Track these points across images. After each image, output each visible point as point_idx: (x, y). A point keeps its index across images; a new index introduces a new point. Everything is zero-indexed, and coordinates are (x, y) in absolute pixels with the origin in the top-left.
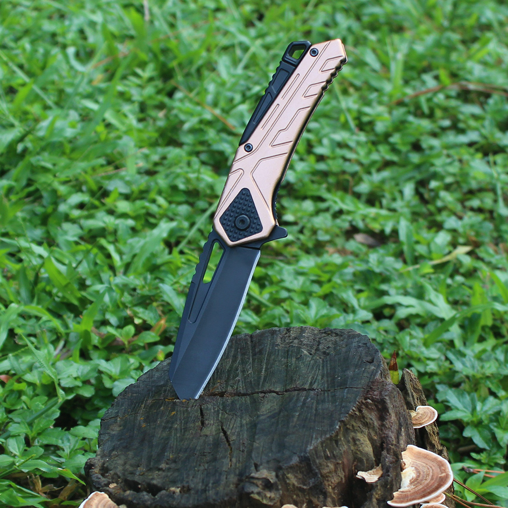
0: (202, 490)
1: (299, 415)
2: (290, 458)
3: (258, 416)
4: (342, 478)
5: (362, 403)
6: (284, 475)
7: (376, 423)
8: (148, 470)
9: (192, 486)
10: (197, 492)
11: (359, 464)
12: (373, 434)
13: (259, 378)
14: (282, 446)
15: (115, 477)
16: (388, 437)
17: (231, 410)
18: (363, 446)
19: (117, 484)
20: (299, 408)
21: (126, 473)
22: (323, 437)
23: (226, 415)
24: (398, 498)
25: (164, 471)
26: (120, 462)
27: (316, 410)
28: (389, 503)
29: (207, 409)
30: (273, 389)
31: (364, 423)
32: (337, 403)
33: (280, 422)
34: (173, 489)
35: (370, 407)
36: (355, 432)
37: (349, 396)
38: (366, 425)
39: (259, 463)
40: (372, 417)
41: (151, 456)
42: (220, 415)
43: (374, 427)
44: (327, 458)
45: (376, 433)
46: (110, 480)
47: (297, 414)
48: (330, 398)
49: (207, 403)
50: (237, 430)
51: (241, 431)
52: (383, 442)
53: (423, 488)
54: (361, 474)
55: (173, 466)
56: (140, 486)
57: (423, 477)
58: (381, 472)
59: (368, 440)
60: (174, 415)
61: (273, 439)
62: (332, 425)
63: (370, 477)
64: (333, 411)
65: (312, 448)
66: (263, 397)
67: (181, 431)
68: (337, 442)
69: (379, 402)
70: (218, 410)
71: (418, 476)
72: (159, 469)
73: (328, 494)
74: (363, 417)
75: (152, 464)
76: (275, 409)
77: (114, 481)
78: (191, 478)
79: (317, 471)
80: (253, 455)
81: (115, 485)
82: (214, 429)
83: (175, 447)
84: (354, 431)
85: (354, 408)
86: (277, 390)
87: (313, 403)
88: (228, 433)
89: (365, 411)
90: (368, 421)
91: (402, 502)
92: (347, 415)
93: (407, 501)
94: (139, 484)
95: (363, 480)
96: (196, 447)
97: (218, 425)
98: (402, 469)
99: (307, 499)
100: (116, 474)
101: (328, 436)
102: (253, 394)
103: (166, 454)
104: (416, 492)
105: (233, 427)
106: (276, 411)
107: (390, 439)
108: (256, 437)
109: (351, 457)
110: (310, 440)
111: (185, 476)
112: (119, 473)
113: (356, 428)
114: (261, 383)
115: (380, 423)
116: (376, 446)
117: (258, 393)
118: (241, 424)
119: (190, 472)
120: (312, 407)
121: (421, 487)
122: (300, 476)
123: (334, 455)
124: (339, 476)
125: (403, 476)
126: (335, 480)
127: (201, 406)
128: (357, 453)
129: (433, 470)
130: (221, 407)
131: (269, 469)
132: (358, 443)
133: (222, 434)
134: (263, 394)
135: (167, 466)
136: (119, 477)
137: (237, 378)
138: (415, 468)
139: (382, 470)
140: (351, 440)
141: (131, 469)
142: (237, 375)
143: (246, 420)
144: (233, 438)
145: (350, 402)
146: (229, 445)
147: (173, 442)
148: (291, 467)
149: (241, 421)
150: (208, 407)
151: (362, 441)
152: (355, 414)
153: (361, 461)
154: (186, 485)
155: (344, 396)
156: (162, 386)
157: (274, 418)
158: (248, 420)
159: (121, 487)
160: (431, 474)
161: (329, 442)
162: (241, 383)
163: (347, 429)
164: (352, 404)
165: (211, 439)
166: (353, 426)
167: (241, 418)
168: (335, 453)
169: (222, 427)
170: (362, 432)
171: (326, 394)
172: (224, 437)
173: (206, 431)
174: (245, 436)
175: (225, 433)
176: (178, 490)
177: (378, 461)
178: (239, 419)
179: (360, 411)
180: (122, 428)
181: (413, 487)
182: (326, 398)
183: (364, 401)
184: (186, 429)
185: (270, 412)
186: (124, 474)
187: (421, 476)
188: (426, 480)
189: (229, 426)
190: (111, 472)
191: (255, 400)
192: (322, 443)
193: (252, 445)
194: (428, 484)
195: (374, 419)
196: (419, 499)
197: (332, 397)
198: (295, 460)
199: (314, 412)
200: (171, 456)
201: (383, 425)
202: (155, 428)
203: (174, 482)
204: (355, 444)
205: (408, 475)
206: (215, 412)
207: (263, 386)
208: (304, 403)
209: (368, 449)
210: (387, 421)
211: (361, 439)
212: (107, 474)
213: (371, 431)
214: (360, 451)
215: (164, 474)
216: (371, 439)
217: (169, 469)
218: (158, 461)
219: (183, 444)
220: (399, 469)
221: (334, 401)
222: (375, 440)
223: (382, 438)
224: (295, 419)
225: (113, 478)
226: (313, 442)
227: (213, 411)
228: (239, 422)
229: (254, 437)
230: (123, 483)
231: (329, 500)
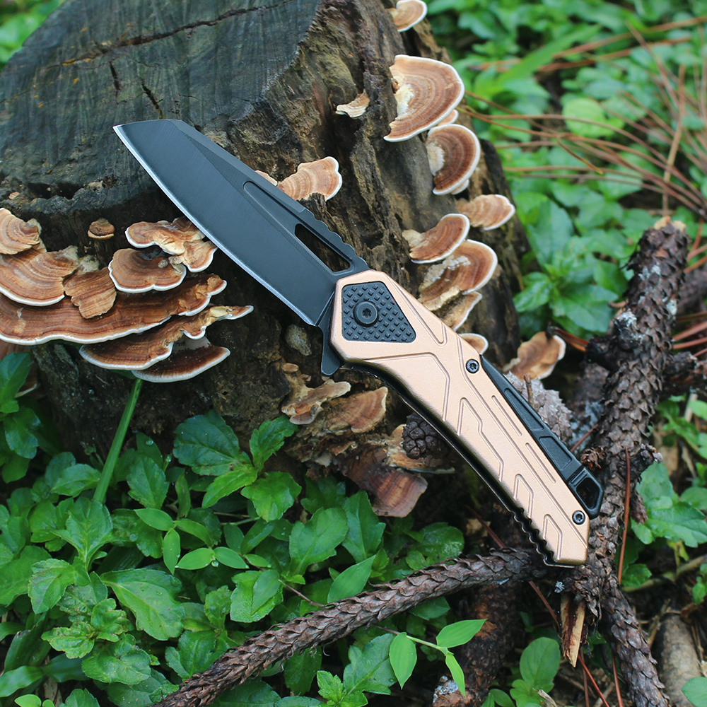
0: (132, 177)
1: (242, 47)
2: (241, 109)
3: (189, 61)
4: (317, 120)
5: (324, 13)
6: (238, 133)
7: (348, 36)
8: (57, 165)
9: (118, 174)
10: (126, 180)
11: (336, 96)
12: (346, 51)
13: (181, 9)
14: (228, 95)
15: (15, 182)
16: (367, 51)
17: (151, 60)
18: (337, 70)
19: (19, 191)
20: (241, 38)
21: (28, 175)
22: (281, 70)
23: (146, 68)
24: (397, 129)
25: (77, 162)
26: (18, 161)
27: (264, 35)
28: (386, 138)
29: (120, 65)
30: (202, 20)
31: (331, 39)
32: (290, 21)
33: (219, 61)
34: (92, 184)
35: (335, 16)
36: (322, 55)
37: (304, 7)
38: (335, 41)
39: (201, 125)
40: (340, 28)
41: (57, 145)
42: (138, 69)
43: (346, 42)
44: (292, 97)
45: (350, 48)
46: (10, 189)
47: (240, 46)
48: (280, 16)
49: (118, 57)
50: (164, 85)
51: (170, 85)
52: (362, 60)
53: (428, 109)
54: (341, 109)
55: (88, 152)
56: (49, 189)
57: (425, 94)
58: (367, 101)
59: (341, 61)
60: (78, 82)
61: (214, 88)
62: (289, 51)
63: (355, 109)
64: (287, 32)
65: (268, 88)
66: (191, 33)
67: (91, 103)
68: (300, 73)
69: (345, 7)
70: (135, 64)
71: (418, 95)
72: (71, 161)
73: (303, 145)
74: (329, 32)
75: (60, 155)
76: (209, 46)
77: (14, 189)
78: (115, 164)
79: (282, 117)
80: (192, 115)
81: (17, 194)
82: (133, 91)
83: (86, 126)
84: (321, 52)
85: (314, 23)
86: (208, 19)
87: (258, 28)
88: (153, 92)
89: (329, 23)
90: (337, 35)
91: (403, 134)
92: (307, 34)
93: (410, 131)
94: (49, 186)
95: (346, 116)
96: (114, 119)
97: (138, 84)
98: (394, 91)
99: (275, 158)
100: (15, 179)
101: (287, 67)
102: (176, 31)
103: (76, 138)
104: (419, 117)
105: (158, 83)
106: (211, 48)
107: (370, 53)
108: (191, 89)
109: (323, 89)
110: (264, 79)
111: (106, 163)
112: (18, 178)
113: (322, 49)
114: (184, 16)
115: (352, 34)
116: (354, 66)
117: (183, 29)
118: (168, 75)
119: (112, 157)
120: (258, 33)
121: (424, 108)
122: (260, 129)
123: (299, 91)
124: (313, 118)
125: (397, 99)
126: (308, 124)
127: (110, 62)
128: (330, 82)
129: (435, 82)
130: (137, 58)
131: (216, 130)
132: (328, 67)
133: (145, 95)
134: (190, 30)
135: (80, 154)
136: (20, 183)
137: (152, 15)
138: (412, 84)
139: (369, 96)
140: (319, 66)
141: (33, 168)
142: (151, 11)
143: (174, 68)
144: (160, 97)
145: (307, 16)
146: (157, 107)
147: (82, 120)
148: (245, 121)
149: (167, 71)
150: (120, 63)
151: (334, 65)
152: (318, 30)
153: (337, 91)
154: (109, 175)
155: (297, 9)
156: (55, 47)
157: (210, 58)
158: (176, 68)
159: (26, 195)
160: (434, 88)
161: (289, 75)
162: (158, 21)
163: (311, 52)
164: (310, 17)
165: (132, 104)
166: (317, 46)
167: (167, 67)
168: (300, 88)
169: (143, 85)
170: (331, 52)
171: (273, 12)
172: (148, 99)
173: (124, 95)
174: (176, 90)
175: (148, 92)
176: (100, 184)
177: (361, 86)
178: (164, 70)
179: (323, 24)
180: (12, 114)
181: (413, 110)
182: (275, 17)
183: (325, 10)
184: (96, 99)
185: (204, 51)
186: (26, 178)
187: (421, 94)
188: (429, 97)
189: (153, 81)
190: (8, 178)
191: (180, 39)
192: (280, 79)
193: (188, 102)
194: (432, 103)
195: (342, 32)
196: (424, 125)
197: (282, 13)
198: (249, 110)
199: (262, 39)
200: (83, 140)
201: (357, 37)
202: (55, 106)
203: (92, 175)
204: (326, 70)
205: (404, 95)
206: (130, 67)
207: (188, 18)
208: (246, 30)
209: (344, 73)
210: (362, 30)
211: (333, 62)
212: (3, 182)
213: (343, 48)
214: (333, 78)
215: (78, 166)
216: (345, 59)
217: (84, 157)
218: (67, 150)
219: (96, 120)
220: (391, 91)
221: (286, 19)
222: (351, 59)
223: (359, 55)
224: (239, 54)
225: (12, 186)
226: (268, 80)
227: (127, 66)
228: (165, 74)
229: (188, 90)
230: (27, 190)
231: (306, 152)
